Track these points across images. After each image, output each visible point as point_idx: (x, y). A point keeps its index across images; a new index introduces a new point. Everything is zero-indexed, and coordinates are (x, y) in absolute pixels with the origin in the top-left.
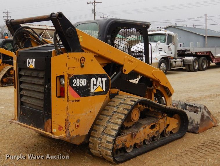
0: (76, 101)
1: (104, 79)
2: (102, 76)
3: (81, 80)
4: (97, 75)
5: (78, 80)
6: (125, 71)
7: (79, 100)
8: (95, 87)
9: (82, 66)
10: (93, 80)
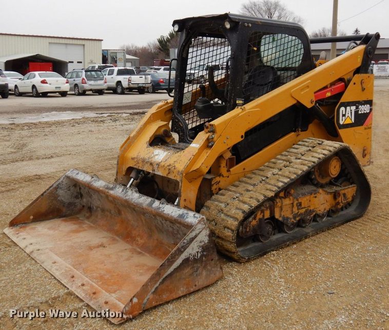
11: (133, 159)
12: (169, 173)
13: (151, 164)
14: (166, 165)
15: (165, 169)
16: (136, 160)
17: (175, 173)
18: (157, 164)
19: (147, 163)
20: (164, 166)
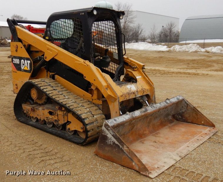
0: (15, 72)
1: (29, 62)
2: (28, 59)
3: (17, 59)
4: (24, 58)
5: (15, 59)
6: (46, 58)
7: (16, 72)
8: (23, 66)
9: (17, 51)
10: (22, 61)
11: (121, 96)
12: (143, 93)
13: (134, 93)
14: (141, 90)
15: (141, 92)
16: (124, 96)
17: (146, 91)
18: (137, 92)
19: (131, 94)
20: (140, 91)
